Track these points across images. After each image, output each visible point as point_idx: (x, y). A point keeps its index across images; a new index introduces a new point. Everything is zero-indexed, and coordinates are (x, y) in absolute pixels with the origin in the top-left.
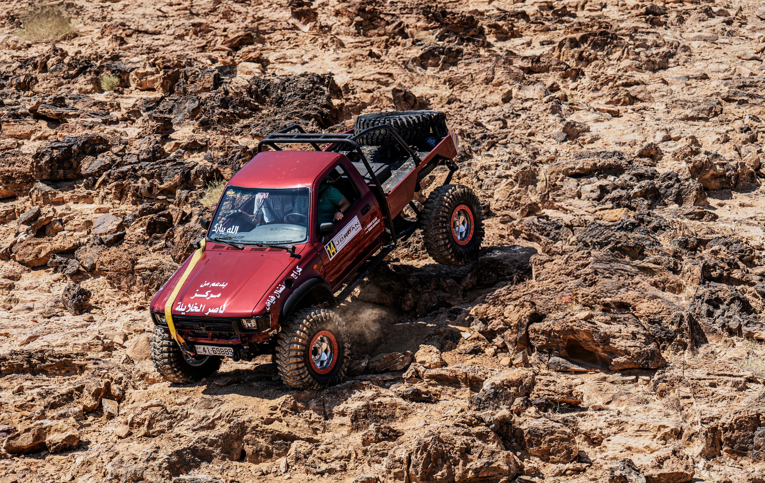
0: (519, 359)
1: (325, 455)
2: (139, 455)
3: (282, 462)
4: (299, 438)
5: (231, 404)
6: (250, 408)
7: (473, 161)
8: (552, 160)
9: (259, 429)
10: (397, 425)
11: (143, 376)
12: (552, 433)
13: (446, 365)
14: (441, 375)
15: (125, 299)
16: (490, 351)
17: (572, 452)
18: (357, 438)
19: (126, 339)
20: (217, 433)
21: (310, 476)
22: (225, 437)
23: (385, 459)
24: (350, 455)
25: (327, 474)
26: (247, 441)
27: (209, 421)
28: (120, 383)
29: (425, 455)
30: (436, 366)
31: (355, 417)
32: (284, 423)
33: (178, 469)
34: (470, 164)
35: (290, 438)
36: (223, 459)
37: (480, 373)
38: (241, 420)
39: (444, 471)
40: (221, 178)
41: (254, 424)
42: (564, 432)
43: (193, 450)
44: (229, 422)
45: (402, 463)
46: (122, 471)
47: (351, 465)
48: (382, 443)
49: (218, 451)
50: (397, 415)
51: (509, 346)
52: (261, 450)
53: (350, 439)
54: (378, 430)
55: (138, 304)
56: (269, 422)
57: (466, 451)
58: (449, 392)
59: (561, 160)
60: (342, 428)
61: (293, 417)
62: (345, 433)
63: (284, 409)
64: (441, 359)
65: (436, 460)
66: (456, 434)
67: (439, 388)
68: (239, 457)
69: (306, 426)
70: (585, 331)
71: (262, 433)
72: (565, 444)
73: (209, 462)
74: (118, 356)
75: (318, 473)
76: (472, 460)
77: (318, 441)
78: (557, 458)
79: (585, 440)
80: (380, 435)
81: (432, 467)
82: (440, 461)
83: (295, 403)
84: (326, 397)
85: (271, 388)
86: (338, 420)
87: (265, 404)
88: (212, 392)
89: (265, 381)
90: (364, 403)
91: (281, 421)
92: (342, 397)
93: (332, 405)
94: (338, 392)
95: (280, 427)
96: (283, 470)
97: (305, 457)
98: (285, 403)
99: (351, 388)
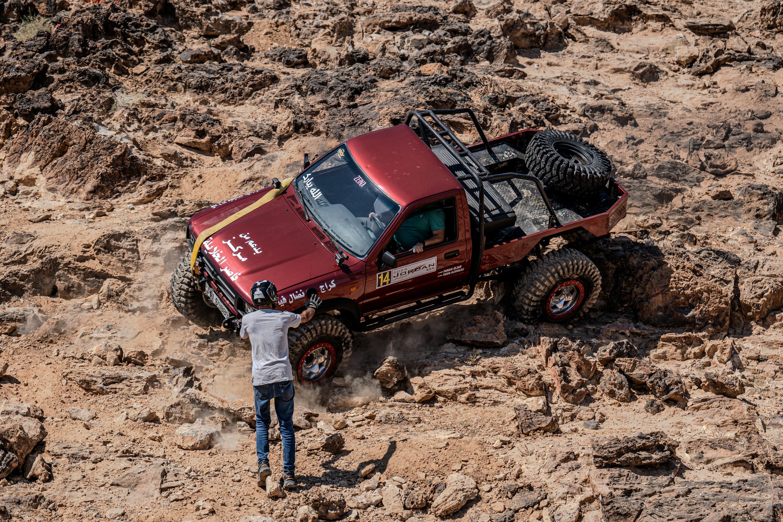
1: (137, 293)
3: (94, 298)
4: (111, 276)
5: (43, 240)
6: (63, 244)
7: (291, 9)
8: (369, 12)
9: (71, 265)
20: (29, 268)
21: (122, 314)
22: (37, 272)
24: (162, 294)
25: (138, 312)
26: (59, 277)
27: (21, 256)
31: (169, 258)
32: (97, 261)
34: (288, 13)
35: (102, 276)
36: (34, 294)
38: (53, 256)
40: (35, 12)
41: (66, 260)
43: (4, 284)
44: (41, 257)
47: (163, 304)
49: (29, 286)
52: (73, 287)
53: (163, 279)
56: (82, 259)
59: (378, 12)
60: (155, 268)
61: (106, 256)
62: (158, 273)
63: (97, 247)
68: (50, 292)
69: (119, 264)
71: (75, 270)
73: (20, 295)
75: (129, 311)
77: (130, 280)
83: (108, 242)
84: (139, 237)
85: (84, 226)
86: (150, 260)
87: (78, 241)
88: (24, 228)
89: (79, 219)
90: (178, 245)
91: (94, 259)
92: (155, 238)
93: (145, 246)
94: (152, 233)
95: (94, 265)
96: (95, 307)
97: (118, 295)
98: (98, 241)
99: (165, 229)
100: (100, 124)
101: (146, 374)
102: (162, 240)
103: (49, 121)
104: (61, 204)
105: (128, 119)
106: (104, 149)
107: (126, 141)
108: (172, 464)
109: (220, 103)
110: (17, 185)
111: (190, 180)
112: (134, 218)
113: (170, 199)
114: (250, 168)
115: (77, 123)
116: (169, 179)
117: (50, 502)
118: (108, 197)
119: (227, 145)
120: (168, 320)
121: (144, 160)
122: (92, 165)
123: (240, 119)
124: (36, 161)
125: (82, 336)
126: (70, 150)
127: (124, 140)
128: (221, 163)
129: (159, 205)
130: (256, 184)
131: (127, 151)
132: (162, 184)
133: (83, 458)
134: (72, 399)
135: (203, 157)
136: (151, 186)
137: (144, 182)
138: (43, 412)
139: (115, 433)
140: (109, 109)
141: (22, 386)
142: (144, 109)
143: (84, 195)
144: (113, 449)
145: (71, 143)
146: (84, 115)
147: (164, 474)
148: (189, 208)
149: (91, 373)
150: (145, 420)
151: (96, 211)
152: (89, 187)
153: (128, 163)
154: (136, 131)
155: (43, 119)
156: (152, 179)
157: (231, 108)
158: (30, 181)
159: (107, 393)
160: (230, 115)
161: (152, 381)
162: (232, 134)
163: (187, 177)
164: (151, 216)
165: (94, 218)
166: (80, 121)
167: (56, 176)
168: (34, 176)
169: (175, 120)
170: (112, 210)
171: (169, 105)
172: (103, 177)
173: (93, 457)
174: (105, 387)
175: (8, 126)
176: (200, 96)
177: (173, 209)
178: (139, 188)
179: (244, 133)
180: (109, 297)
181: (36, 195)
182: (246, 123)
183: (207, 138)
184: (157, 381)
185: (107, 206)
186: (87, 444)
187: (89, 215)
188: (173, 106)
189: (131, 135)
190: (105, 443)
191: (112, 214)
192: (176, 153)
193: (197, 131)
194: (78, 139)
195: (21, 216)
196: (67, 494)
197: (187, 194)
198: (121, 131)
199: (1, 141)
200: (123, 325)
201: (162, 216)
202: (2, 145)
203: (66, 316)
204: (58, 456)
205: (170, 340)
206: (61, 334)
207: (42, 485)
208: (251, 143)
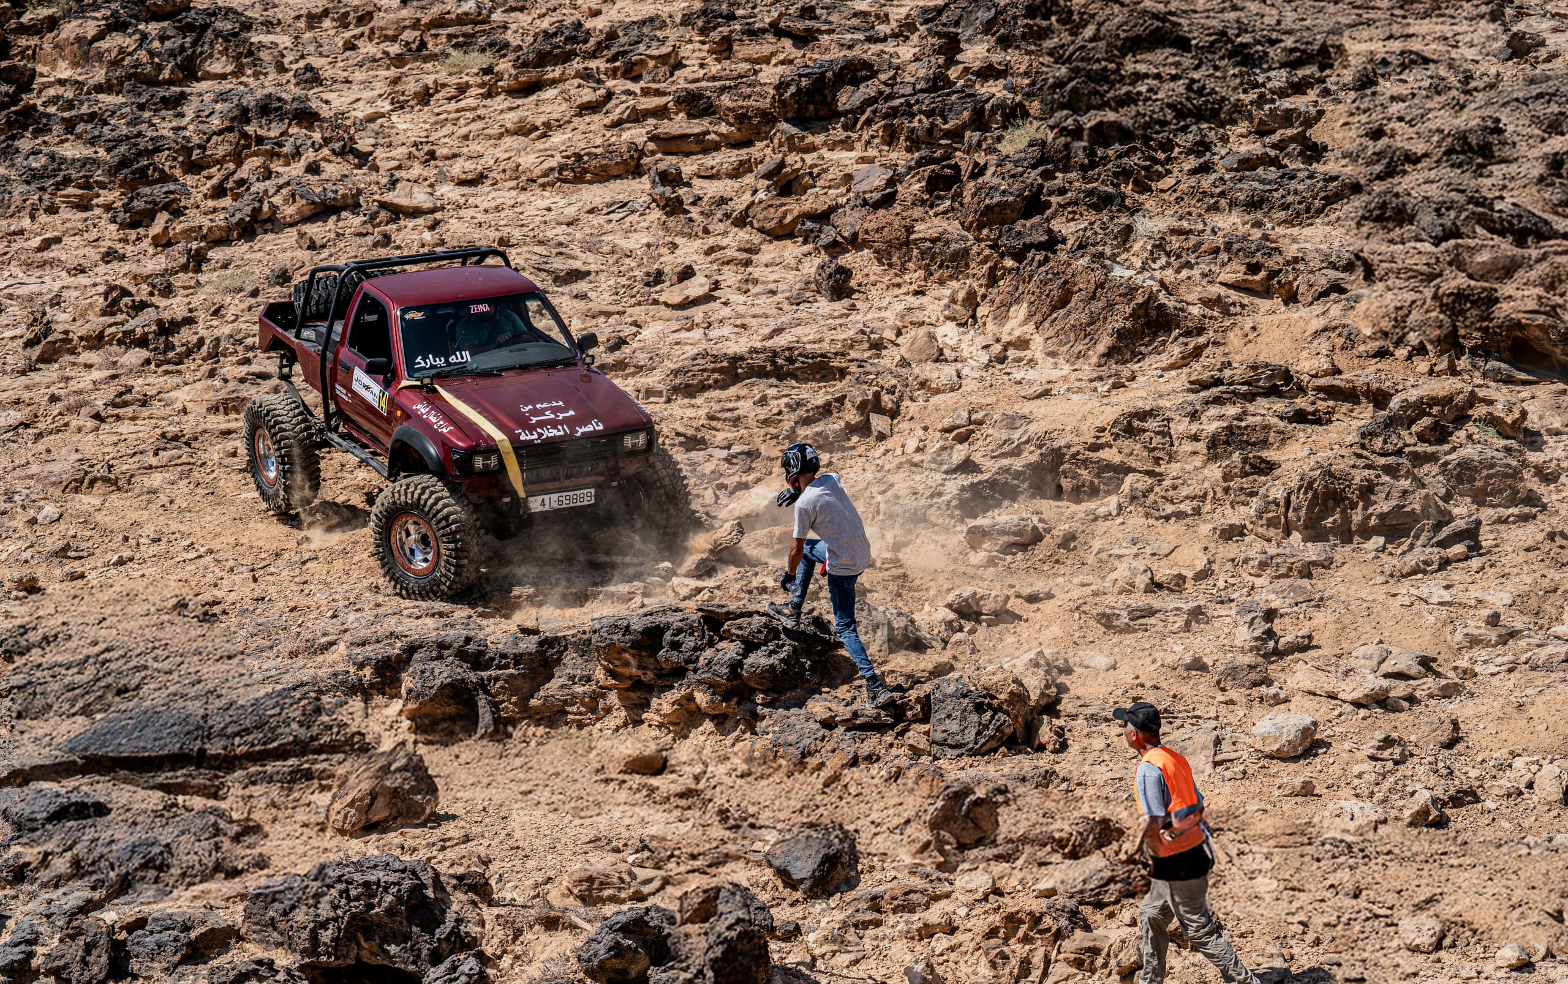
0: (1443, 365)
1: (1171, 493)
2: (921, 488)
3: (1112, 501)
4: (1134, 470)
5: (1042, 423)
7: (1378, 89)
8: (1492, 86)
9: (1080, 457)
10: (1270, 454)
11: (923, 384)
12: (1492, 466)
13: (1339, 372)
14: (1333, 386)
15: (898, 280)
16: (1402, 352)
17: (1518, 492)
18: (1215, 472)
19: (899, 333)
20: (1024, 462)
21: (1151, 521)
22: (1035, 467)
23: (1255, 499)
24: (1206, 493)
25: (1173, 519)
26: (1064, 473)
27: (1014, 445)
28: (893, 393)
29: (1310, 495)
30: (1326, 374)
31: (1213, 443)
33: (973, 508)
34: (1374, 94)
35: (1123, 470)
36: (1032, 497)
37: (1388, 384)
38: (1056, 444)
39: (1337, 516)
40: (1026, 114)
41: (1073, 450)
42: (1508, 466)
43: (992, 484)
44: (1040, 447)
45: (1278, 505)
46: (898, 509)
47: (1207, 507)
48: (1251, 478)
49: (1025, 485)
50: (1271, 440)
51: (1429, 347)
52: (1084, 486)
53: (1206, 472)
54: (1245, 461)
55: (914, 287)
56: (1095, 448)
57: (1368, 490)
58: (1344, 410)
59: (1504, 85)
60: (1194, 457)
61: (1127, 442)
62: (1199, 464)
63: (1114, 430)
64: (1333, 365)
65: (1325, 502)
66: (1354, 467)
67: (1331, 403)
68: (1053, 493)
69: (1145, 454)
70: (1538, 326)
71: (1086, 463)
72: (1509, 482)
73: (1014, 500)
74: (890, 358)
75: (1161, 517)
76: (1376, 503)
77: (1161, 474)
78: (1496, 501)
79: (1535, 475)
80: (1247, 468)
81: (1320, 511)
82: (1331, 503)
83: (1129, 423)
84: (1172, 415)
85: (1096, 402)
86: (1188, 447)
87: (1088, 423)
88: (1017, 407)
89: (1089, 393)
90: (1225, 424)
91: (1111, 447)
92: (1194, 416)
93: (1180, 426)
94: (1189, 409)
95: (1110, 455)
96: (1114, 513)
97: (1144, 496)
98: (1116, 422)
99: (1207, 403)
100: (1115, 261)
101: (1187, 605)
102: (1203, 418)
103: (1047, 260)
104: (1064, 373)
105: (1152, 253)
106: (1120, 295)
107: (1150, 282)
108: (1228, 729)
109: (1279, 225)
110: (1005, 349)
111: (1240, 333)
112: (1163, 389)
113: (1213, 361)
114: (1324, 313)
115: (1084, 261)
116: (1211, 333)
117: (1064, 780)
118: (1127, 362)
119: (1290, 283)
120: (1215, 529)
121: (1175, 308)
122: (1105, 318)
123: (1308, 246)
124: (1030, 316)
125: (1098, 553)
126: (1075, 298)
127: (1147, 282)
128: (1283, 308)
129: (1198, 369)
130: (1333, 335)
131: (1152, 297)
132: (1201, 340)
134: (1088, 640)
135: (1257, 301)
136: (1186, 344)
137: (1176, 339)
140: (1126, 241)
142: (1174, 238)
143: (1094, 360)
145: (1076, 289)
146: (1093, 250)
147: (1218, 742)
148: (1239, 372)
149: (1113, 604)
150: (1189, 668)
151: (1111, 381)
152: (1101, 348)
153: (1153, 313)
154: (1162, 268)
155: (1038, 258)
156: (1188, 333)
157: (1295, 231)
158: (1022, 344)
159: (1135, 631)
160: (1294, 241)
161: (1197, 614)
162: (1297, 266)
163: (1237, 330)
164: (1188, 385)
165: (1109, 391)
166: (1087, 259)
167: (1057, 334)
168: (1028, 337)
169: (1216, 251)
170: (1133, 378)
171: (1208, 231)
172: (1120, 334)
174: (1131, 623)
175: (992, 270)
176: (1252, 216)
177: (1217, 374)
178: (1169, 347)
179: (1315, 264)
181: (1032, 363)
182: (1317, 250)
183: (1263, 274)
184: (1203, 614)
185: (1126, 373)
186: (1111, 700)
187: (1103, 387)
188: (1214, 232)
189: (1157, 274)
191: (1134, 385)
192: (1219, 296)
193: (1248, 265)
194: (1084, 284)
195: (1011, 391)
196: (1086, 768)
197: (1236, 353)
198: (1143, 269)
199: (983, 290)
200: (1153, 537)
201: (1204, 386)
202: (984, 297)
203: (1076, 526)
204: (1073, 717)
205: (1219, 557)
206: (1069, 550)
207: (1052, 757)
208: (1324, 278)
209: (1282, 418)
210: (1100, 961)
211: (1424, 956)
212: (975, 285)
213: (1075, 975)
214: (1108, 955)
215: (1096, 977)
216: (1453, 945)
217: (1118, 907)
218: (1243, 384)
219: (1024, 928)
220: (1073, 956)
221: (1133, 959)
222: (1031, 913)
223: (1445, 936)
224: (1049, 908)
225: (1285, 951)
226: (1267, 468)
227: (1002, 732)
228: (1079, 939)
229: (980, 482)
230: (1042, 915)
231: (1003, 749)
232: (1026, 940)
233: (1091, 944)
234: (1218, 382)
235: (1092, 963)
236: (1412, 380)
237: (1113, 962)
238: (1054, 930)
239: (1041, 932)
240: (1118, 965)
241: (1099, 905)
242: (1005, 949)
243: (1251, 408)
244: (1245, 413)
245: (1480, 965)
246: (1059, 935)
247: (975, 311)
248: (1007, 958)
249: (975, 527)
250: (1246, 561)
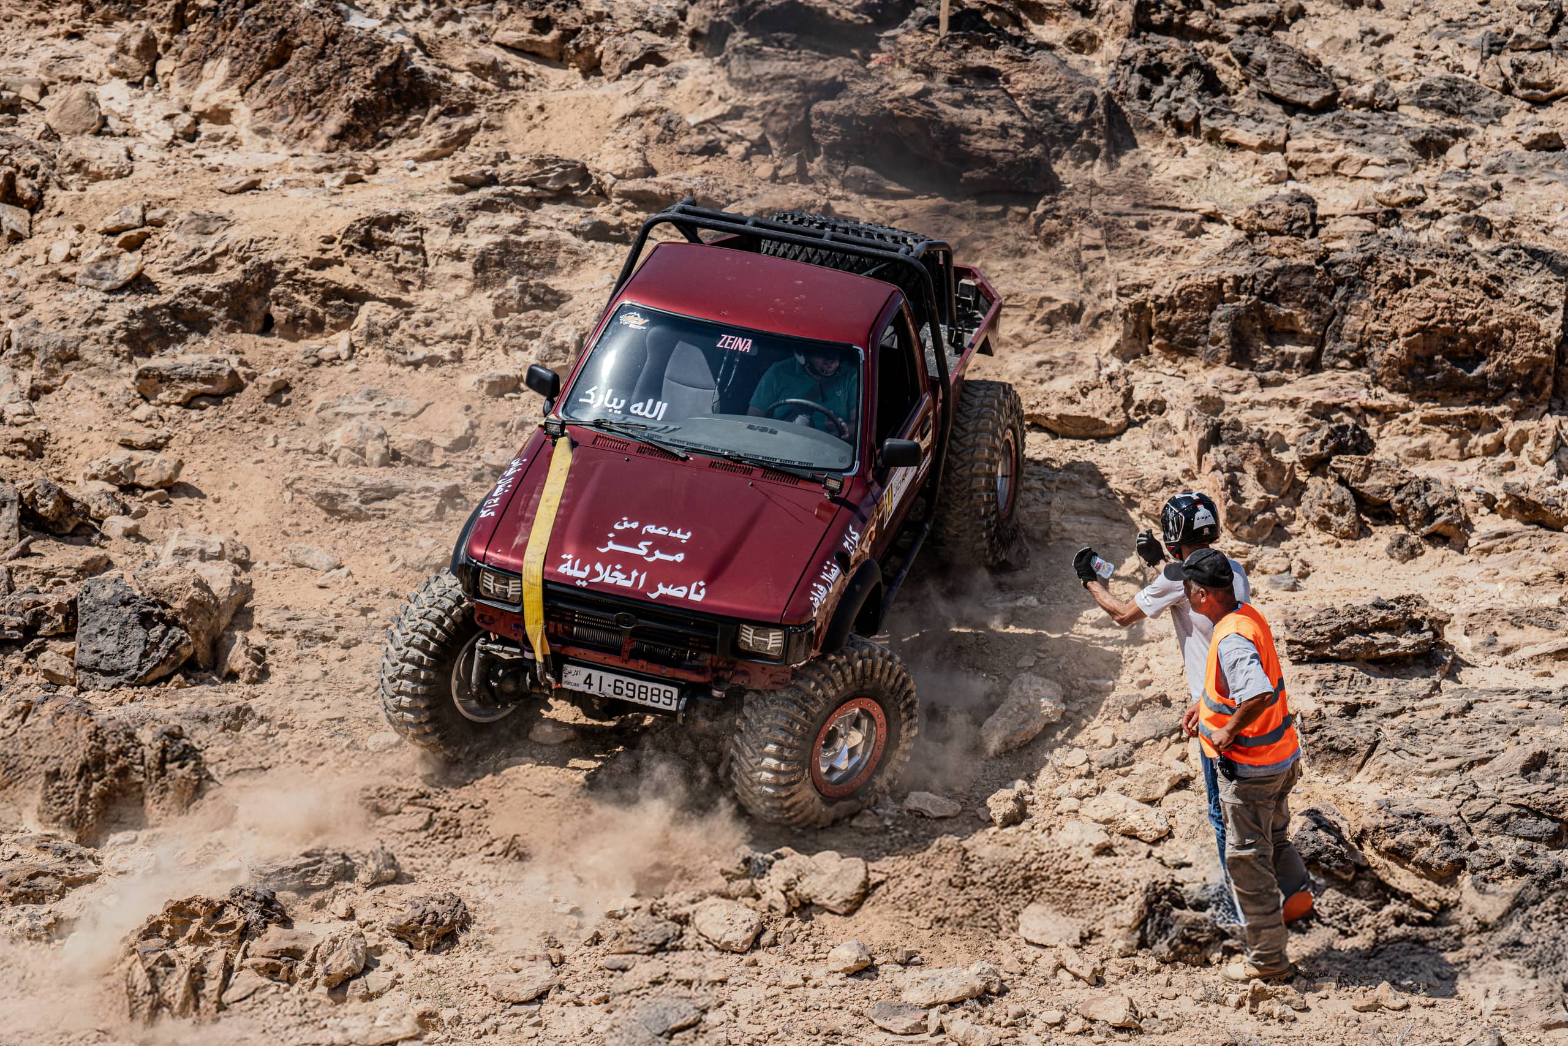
0: (791, 169)
1: (423, 330)
2: (71, 313)
3: (341, 340)
4: (374, 298)
5: (247, 228)
6: (283, 236)
9: (299, 276)
10: (557, 282)
11: (77, 166)
13: (653, 173)
14: (644, 192)
15: (43, 16)
16: (736, 151)
18: (483, 303)
19: (44, 92)
20: (220, 281)
21: (395, 368)
22: (235, 289)
23: (536, 342)
24: (470, 333)
25: (425, 366)
26: (276, 297)
27: (206, 257)
28: (34, 176)
30: (637, 174)
31: (482, 264)
32: (347, 269)
33: (145, 343)
35: (356, 297)
36: (231, 329)
37: (717, 191)
38: (265, 258)
41: (289, 267)
43: (174, 310)
44: (243, 260)
45: (566, 351)
46: (38, 341)
47: (472, 351)
48: (532, 313)
49: (221, 313)
50: (560, 262)
51: (773, 143)
52: (302, 317)
53: (471, 303)
54: (524, 289)
55: (67, 27)
56: (319, 264)
60: (456, 283)
61: (363, 259)
62: (462, 292)
63: (347, 242)
64: (646, 162)
67: (641, 215)
68: (260, 326)
69: (389, 275)
70: (914, 120)
71: (306, 285)
73: (204, 332)
74: (29, 127)
75: (409, 364)
77: (409, 305)
80: (527, 299)
83: (368, 232)
84: (426, 223)
85: (322, 201)
86: (448, 267)
87: (311, 230)
88: (211, 204)
89: (313, 188)
90: (498, 239)
91: (341, 264)
92: (457, 226)
93: (437, 240)
94: (451, 215)
95: (340, 275)
96: (344, 356)
97: (386, 333)
98: (349, 231)
99: (475, 208)
100: (352, 6)
101: (440, 483)
102: (469, 229)
104: (279, 158)
106: (359, 54)
107: (400, 38)
110: (197, 121)
111: (522, 114)
112: (417, 186)
113: (485, 151)
114: (635, 91)
115: (309, 4)
116: (483, 113)
117: (262, 720)
118: (366, 147)
119: (591, 48)
120: (481, 381)
121: (435, 76)
122: (338, 85)
124: (233, 76)
125: (321, 409)
126: (296, 55)
127: (396, 37)
128: (581, 82)
129: (464, 162)
130: (647, 122)
131: (403, 58)
132: (470, 121)
133: (325, 639)
134: (303, 528)
135: (547, 70)
136: (449, 126)
137: (435, 119)
138: (248, 552)
139: (383, 593)
141: (209, 502)
143: (322, 143)
144: (380, 623)
145: (297, 41)
148: (520, 167)
149: (338, 481)
151: (345, 173)
152: (332, 126)
153: (404, 81)
154: (418, 19)
156: (451, 112)
158: (221, 116)
159: (368, 518)
161: (452, 496)
162: (602, 25)
163: (517, 108)
164: (450, 184)
165: (341, 187)
167: (270, 104)
168: (229, 106)
170: (374, 170)
172: (359, 108)
173: (341, 637)
174: (363, 507)
175: (180, 8)
177: (490, 170)
178: (425, 129)
179: (626, 23)
180: (371, 336)
181: (233, 142)
182: (629, 5)
183: (554, 34)
184: (461, 496)
185: (365, 163)
186: (332, 613)
187: (332, 181)
189: (411, 27)
190: (365, 611)
191: (375, 179)
192: (495, 62)
193: (536, 20)
194: (309, 36)
195: (204, 182)
196: (294, 704)
197: (517, 142)
198: (391, 19)
199: (166, 37)
200: (396, 390)
201: (470, 184)
202: (167, 46)
203: (291, 372)
204: (278, 634)
205: (485, 419)
206: (280, 405)
207: (247, 688)
208: (638, 43)
209: (575, 233)
210: (301, 967)
211: (736, 957)
212: (155, 28)
213: (266, 987)
214: (313, 959)
215: (295, 989)
216: (774, 943)
217: (330, 892)
218: (524, 184)
219: (198, 922)
220: (265, 961)
221: (346, 965)
222: (208, 903)
223: (764, 931)
224: (233, 896)
225: (553, 952)
226: (553, 300)
227: (178, 653)
228: (275, 937)
229: (157, 307)
230: (224, 905)
231: (179, 677)
232: (200, 939)
233: (290, 944)
234: (492, 180)
235: (291, 970)
236: (748, 188)
237: (319, 969)
238: (239, 925)
239: (221, 928)
240: (327, 973)
241: (305, 890)
242: (170, 952)
243: (534, 217)
244: (526, 224)
245: (809, 968)
246: (245, 933)
247: (153, 66)
248: (172, 964)
249: (148, 369)
250: (522, 425)
